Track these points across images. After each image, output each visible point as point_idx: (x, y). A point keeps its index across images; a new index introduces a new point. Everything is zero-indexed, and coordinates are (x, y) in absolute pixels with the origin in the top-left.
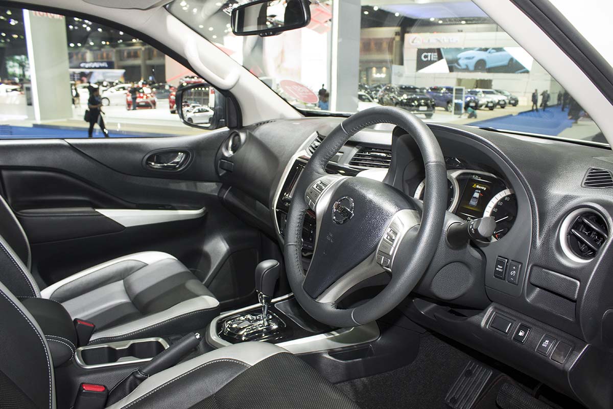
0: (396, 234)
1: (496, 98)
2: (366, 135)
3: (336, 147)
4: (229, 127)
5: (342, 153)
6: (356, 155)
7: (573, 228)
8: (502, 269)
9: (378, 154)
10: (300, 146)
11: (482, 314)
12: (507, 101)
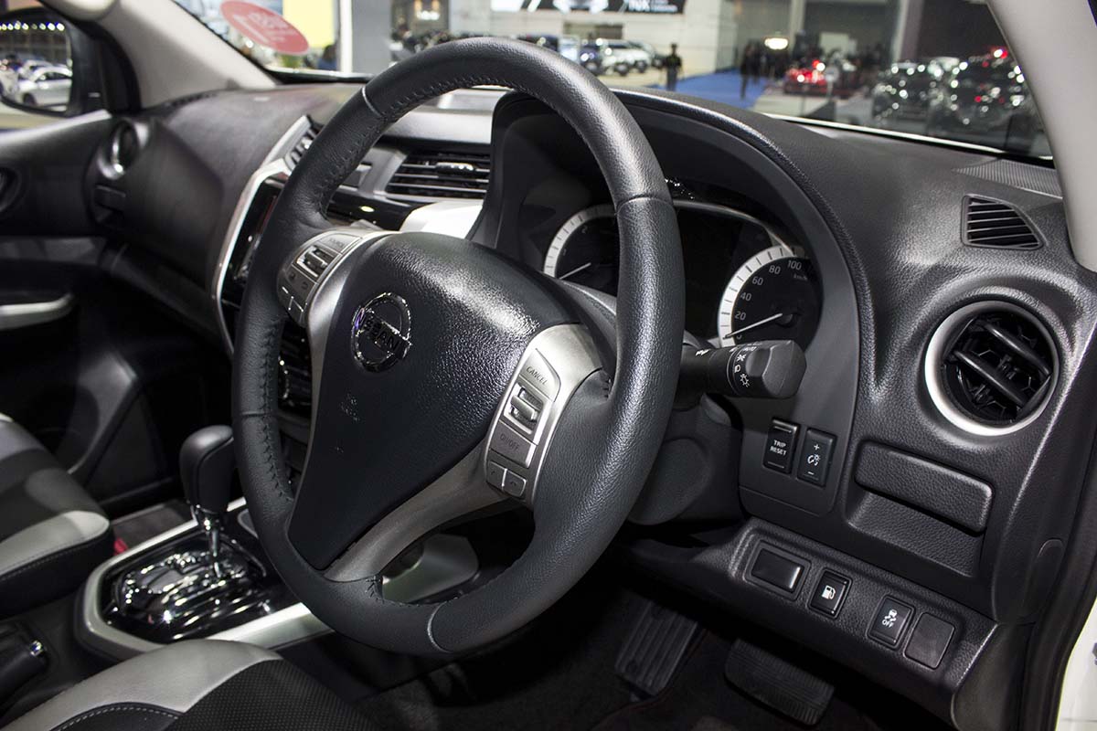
0: (539, 405)
1: (631, 56)
2: (424, 122)
3: (353, 154)
4: (110, 111)
5: (369, 164)
6: (401, 170)
7: (958, 347)
8: (784, 448)
9: (453, 165)
10: (270, 150)
11: (729, 546)
12: (649, 62)
